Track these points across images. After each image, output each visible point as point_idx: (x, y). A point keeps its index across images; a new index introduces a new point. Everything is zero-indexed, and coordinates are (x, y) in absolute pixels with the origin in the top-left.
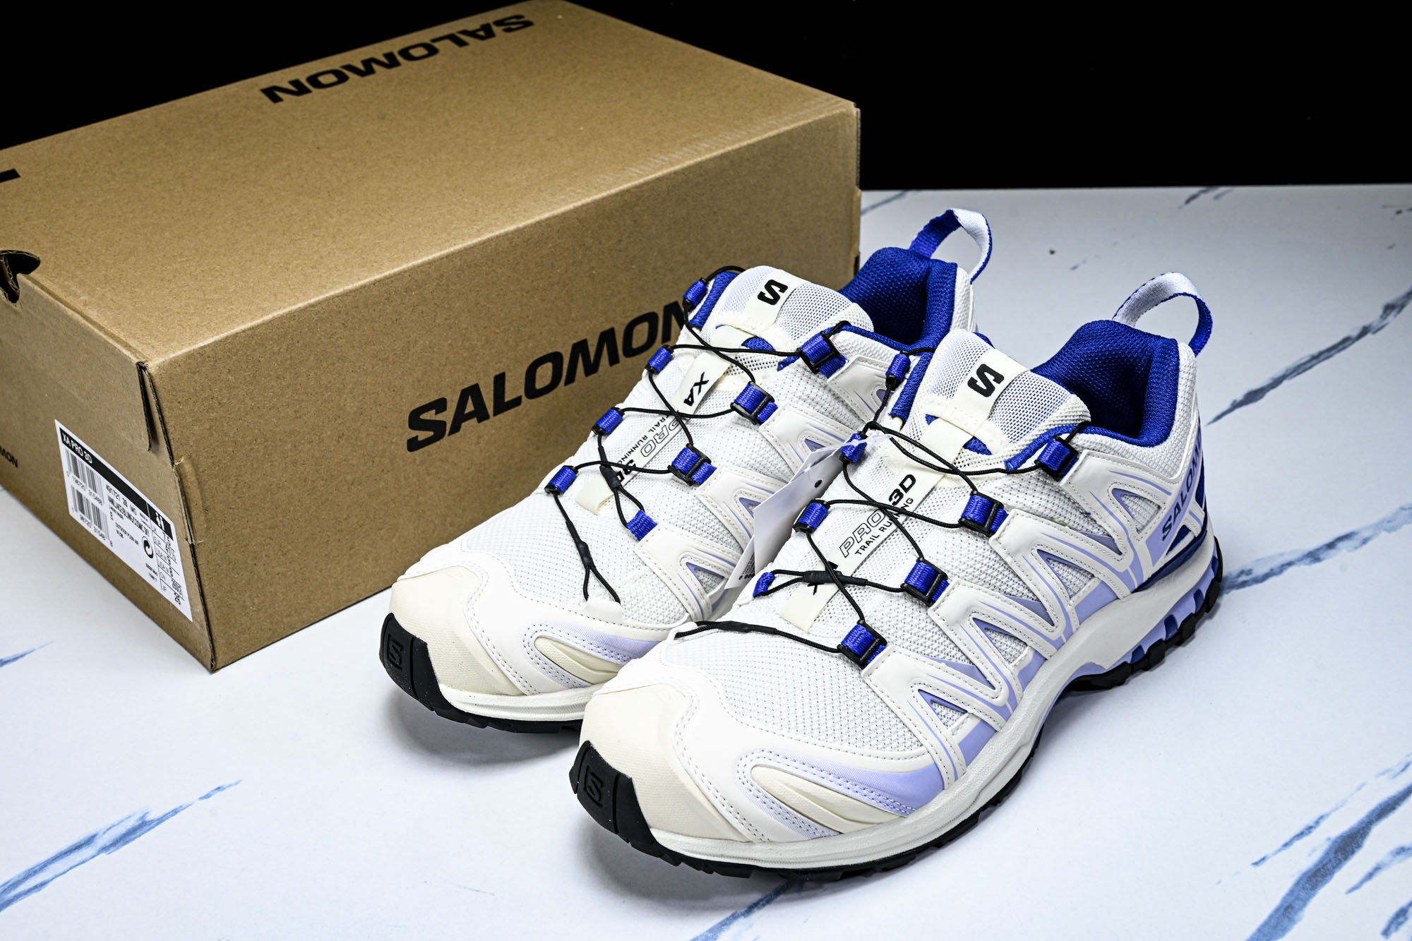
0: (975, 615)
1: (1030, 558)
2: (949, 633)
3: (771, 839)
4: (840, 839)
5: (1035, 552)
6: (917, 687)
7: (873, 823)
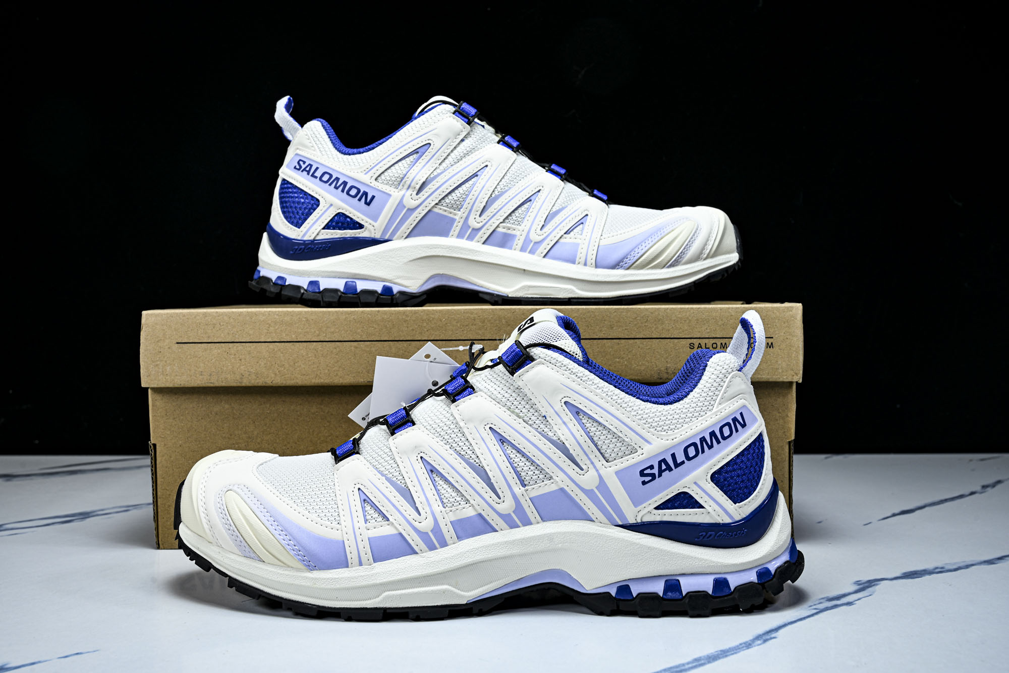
0: (422, 455)
1: (482, 430)
2: (397, 459)
3: (223, 546)
4: (261, 565)
5: (487, 428)
6: (358, 486)
7: (285, 564)
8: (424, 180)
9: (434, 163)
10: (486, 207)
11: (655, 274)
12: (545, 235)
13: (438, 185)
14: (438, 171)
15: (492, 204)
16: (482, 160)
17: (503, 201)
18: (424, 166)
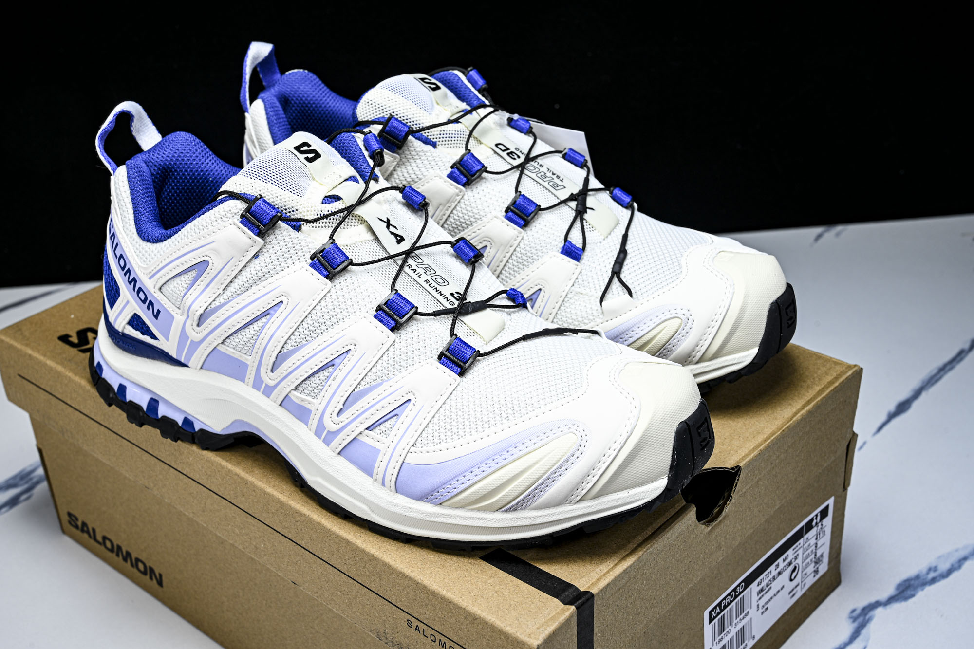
8: (201, 311)
9: (215, 289)
10: (277, 363)
11: (481, 519)
12: (342, 425)
13: (218, 321)
14: (221, 300)
15: (284, 360)
16: (275, 293)
17: (294, 362)
18: (203, 291)
